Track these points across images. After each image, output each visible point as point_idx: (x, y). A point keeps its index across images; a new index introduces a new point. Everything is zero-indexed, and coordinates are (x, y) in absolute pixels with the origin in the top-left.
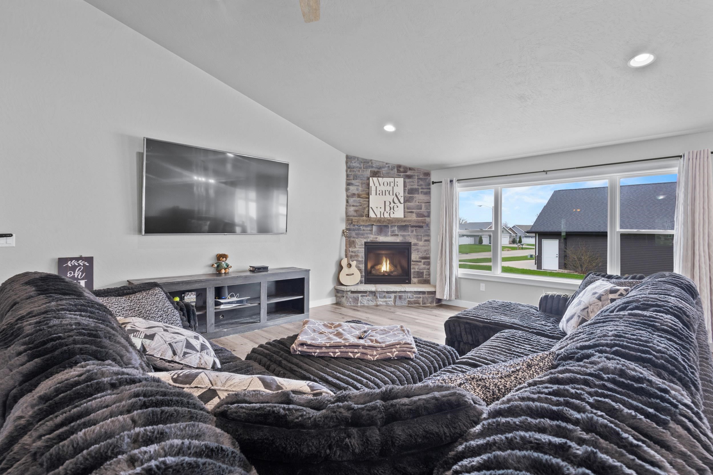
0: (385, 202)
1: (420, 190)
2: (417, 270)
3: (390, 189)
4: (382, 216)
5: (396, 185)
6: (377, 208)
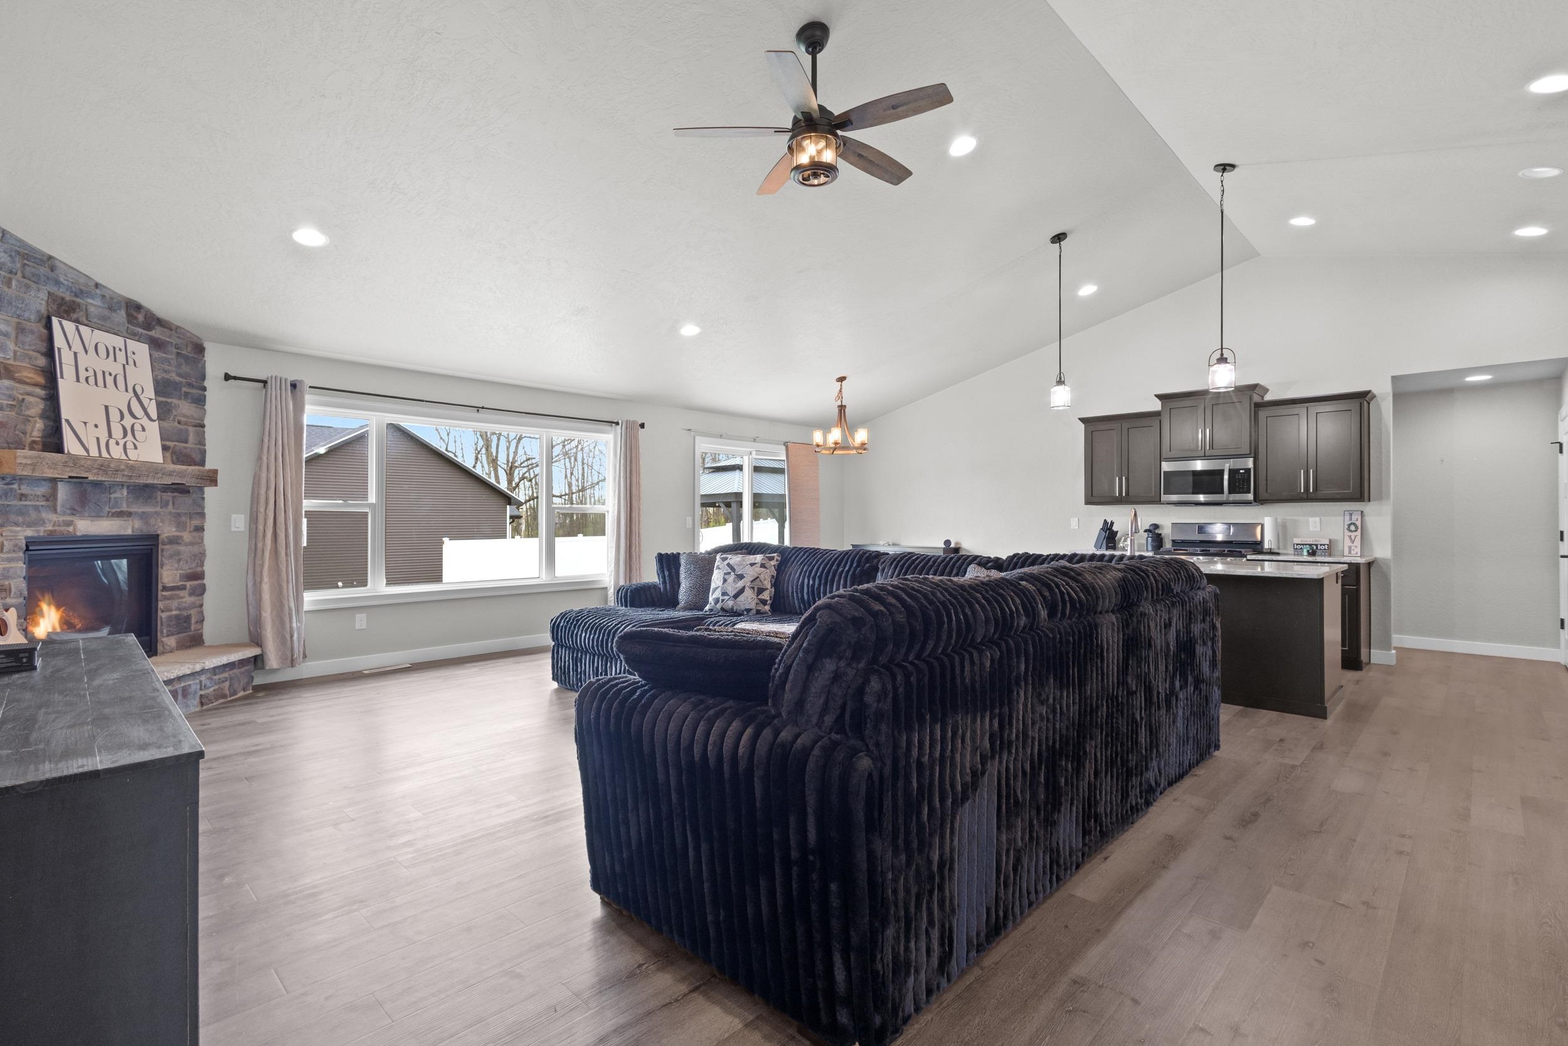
0: (106, 408)
1: (184, 389)
2: (174, 613)
3: (117, 369)
4: (105, 454)
5: (131, 362)
6: (85, 423)
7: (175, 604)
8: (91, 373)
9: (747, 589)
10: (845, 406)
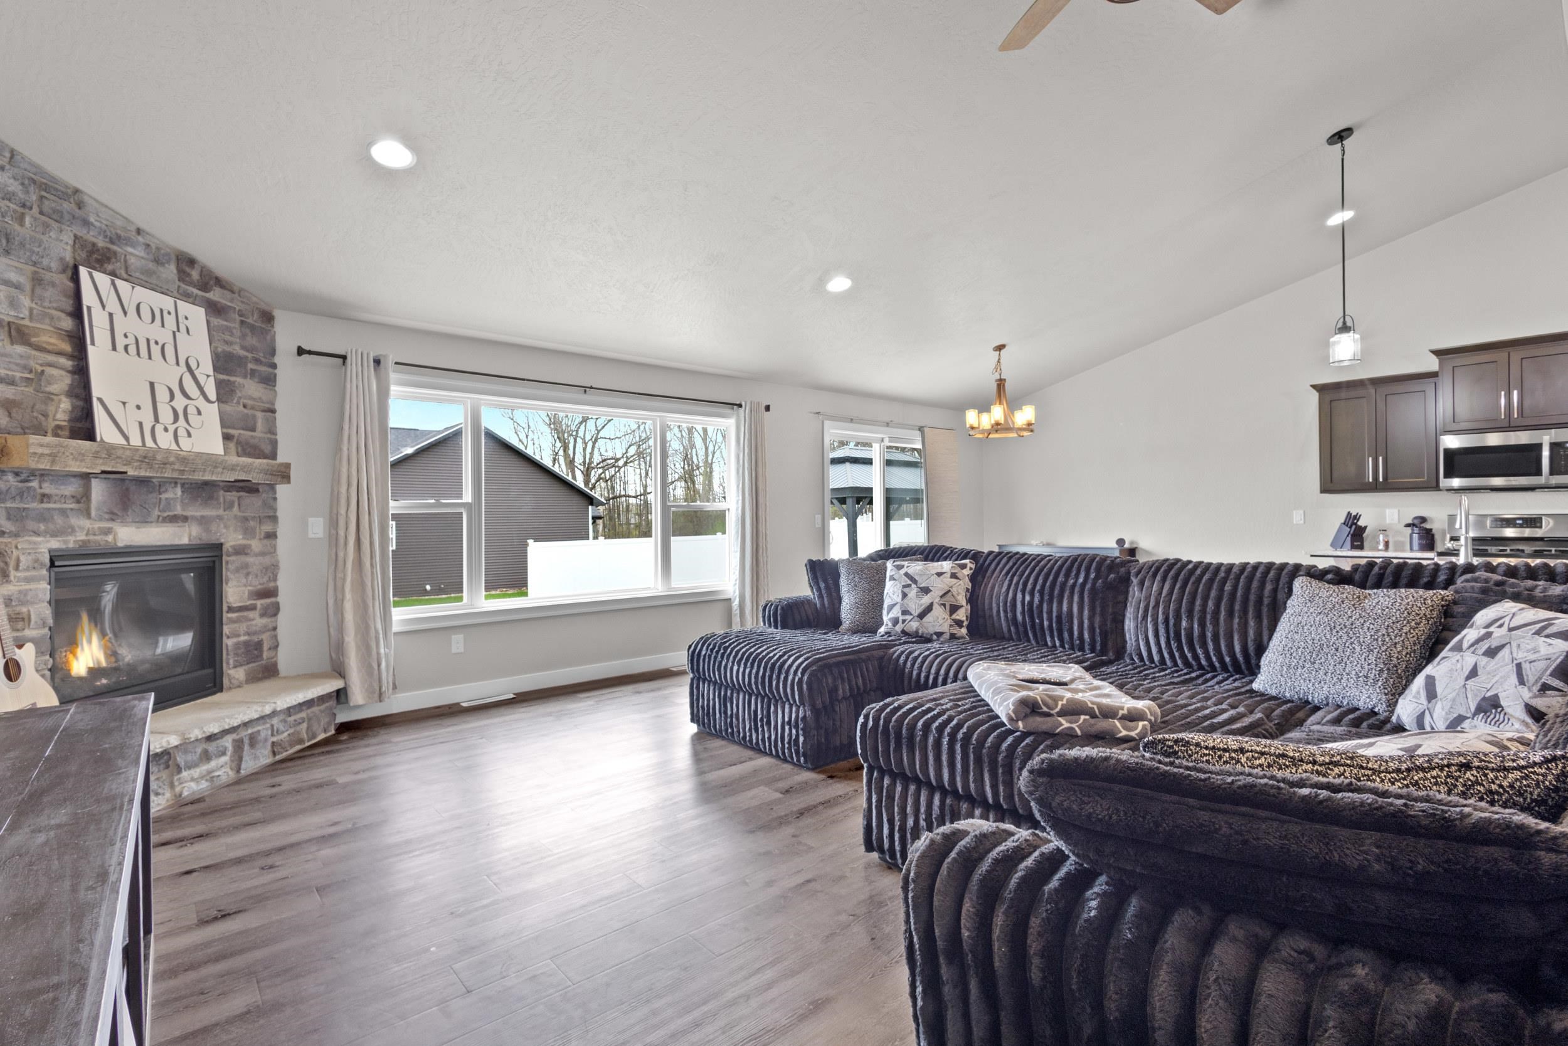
0: (152, 385)
1: (250, 366)
2: (243, 638)
3: (165, 336)
4: (150, 443)
5: (183, 328)
6: (124, 403)
7: (242, 627)
8: (131, 340)
9: (936, 606)
10: (1005, 380)
